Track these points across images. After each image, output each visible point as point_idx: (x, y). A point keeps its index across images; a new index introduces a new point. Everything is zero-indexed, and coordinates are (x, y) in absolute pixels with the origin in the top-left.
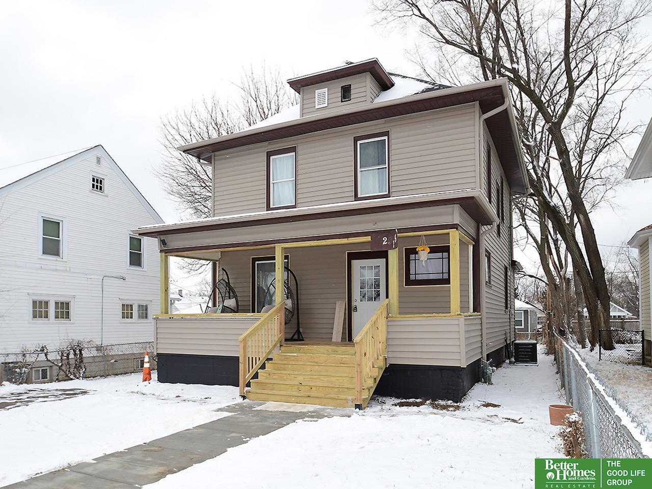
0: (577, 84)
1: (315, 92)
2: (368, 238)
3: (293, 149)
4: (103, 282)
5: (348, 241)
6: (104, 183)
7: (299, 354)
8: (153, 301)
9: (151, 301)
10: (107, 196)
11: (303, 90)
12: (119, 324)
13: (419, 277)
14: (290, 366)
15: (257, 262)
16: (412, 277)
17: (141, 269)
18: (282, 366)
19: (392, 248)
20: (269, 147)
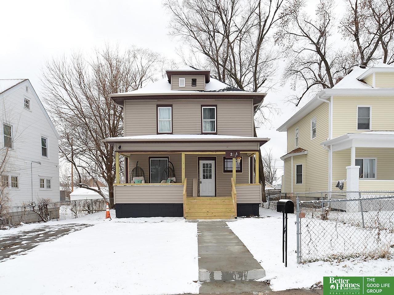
0: (258, 86)
1: (179, 79)
2: (225, 153)
3: (171, 106)
4: (31, 165)
5: (216, 153)
6: (29, 103)
7: (197, 201)
8: (53, 177)
9: (52, 177)
10: (31, 112)
11: (172, 76)
12: (39, 191)
13: (228, 169)
14: (196, 205)
15: (150, 159)
16: (226, 169)
17: (47, 158)
18: (193, 206)
19: (234, 157)
20: (158, 102)
